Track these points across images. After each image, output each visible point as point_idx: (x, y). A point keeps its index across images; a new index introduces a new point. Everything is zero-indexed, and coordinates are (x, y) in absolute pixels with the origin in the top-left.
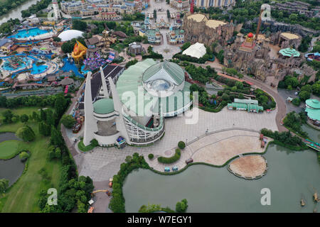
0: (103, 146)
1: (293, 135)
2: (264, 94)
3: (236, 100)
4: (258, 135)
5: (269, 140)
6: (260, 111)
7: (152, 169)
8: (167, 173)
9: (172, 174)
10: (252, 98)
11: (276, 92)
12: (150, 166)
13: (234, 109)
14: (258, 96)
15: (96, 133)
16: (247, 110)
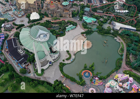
0: (46, 69)
1: (89, 30)
2: (72, 22)
3: (66, 28)
4: (81, 35)
5: (85, 35)
6: (76, 28)
7: (67, 64)
8: (72, 62)
9: (74, 61)
10: (70, 25)
11: (73, 19)
12: (66, 63)
13: (69, 31)
14: (71, 23)
15: (42, 66)
16: (72, 29)
